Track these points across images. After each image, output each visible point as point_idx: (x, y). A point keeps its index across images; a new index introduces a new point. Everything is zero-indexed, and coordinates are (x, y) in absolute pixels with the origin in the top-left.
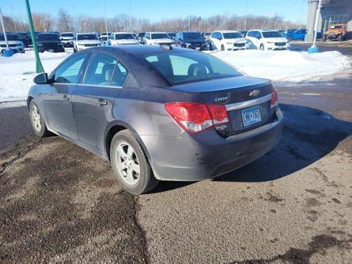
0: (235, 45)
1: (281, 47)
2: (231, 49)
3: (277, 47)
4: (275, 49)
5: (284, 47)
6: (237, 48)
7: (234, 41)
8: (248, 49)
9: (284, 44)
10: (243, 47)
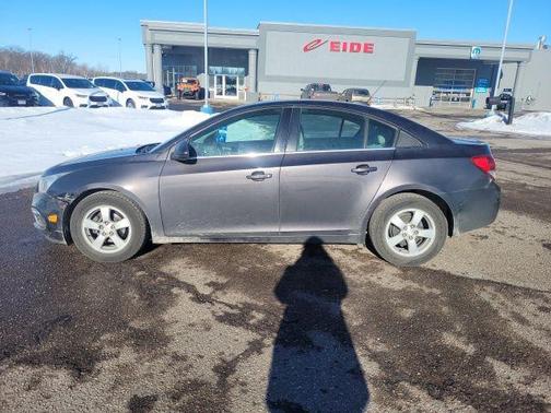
0: (92, 98)
1: (158, 105)
2: (86, 106)
3: (154, 105)
4: (153, 108)
5: (163, 105)
6: (95, 103)
7: (88, 92)
8: (111, 105)
9: (161, 101)
10: (105, 103)
